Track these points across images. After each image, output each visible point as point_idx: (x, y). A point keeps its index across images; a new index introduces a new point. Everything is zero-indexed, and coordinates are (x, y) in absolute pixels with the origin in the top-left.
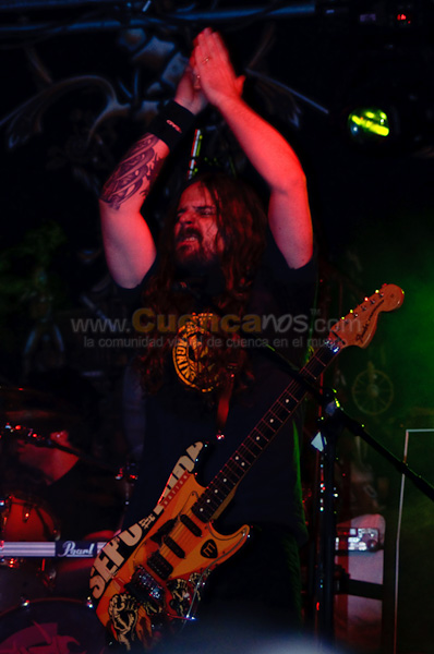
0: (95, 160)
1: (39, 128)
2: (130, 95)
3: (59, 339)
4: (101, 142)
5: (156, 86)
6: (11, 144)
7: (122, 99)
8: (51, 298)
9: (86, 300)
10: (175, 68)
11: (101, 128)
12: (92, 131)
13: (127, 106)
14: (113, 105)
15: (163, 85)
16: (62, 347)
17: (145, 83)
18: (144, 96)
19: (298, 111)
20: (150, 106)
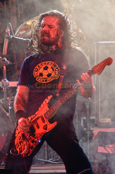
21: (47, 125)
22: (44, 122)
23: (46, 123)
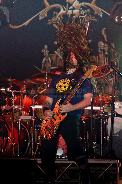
0: (58, 22)
1: (46, 15)
2: (66, 9)
3: (50, 60)
4: (59, 19)
5: (71, 7)
6: (40, 19)
7: (64, 10)
8: (48, 51)
9: (55, 52)
10: (76, 3)
11: (59, 16)
12: (57, 16)
13: (65, 11)
14: (62, 11)
15: (73, 7)
16: (50, 62)
17: (69, 7)
18: (69, 9)
19: (102, 13)
20: (70, 12)
21: (60, 117)
22: (58, 116)
23: (60, 116)
